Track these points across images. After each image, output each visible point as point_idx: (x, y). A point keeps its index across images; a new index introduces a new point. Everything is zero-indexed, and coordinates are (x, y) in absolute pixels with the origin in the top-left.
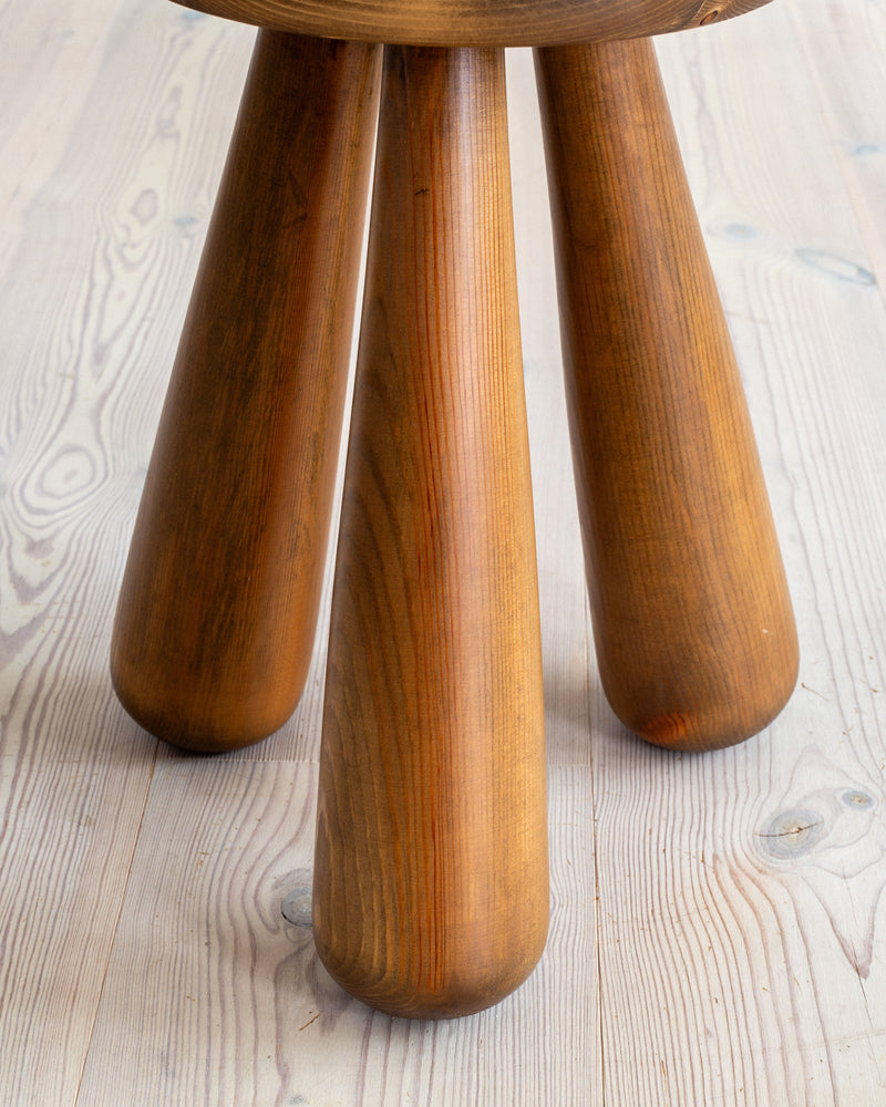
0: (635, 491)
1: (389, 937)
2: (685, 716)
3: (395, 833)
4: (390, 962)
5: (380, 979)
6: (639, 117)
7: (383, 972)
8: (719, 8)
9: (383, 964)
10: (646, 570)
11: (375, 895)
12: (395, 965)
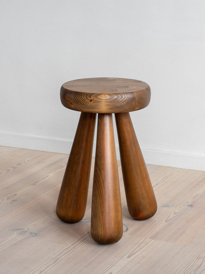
0: (131, 177)
1: (102, 230)
2: (141, 212)
3: (103, 215)
4: (102, 233)
5: (101, 236)
6: (129, 126)
7: (101, 235)
8: (137, 109)
9: (101, 234)
10: (134, 189)
11: (100, 224)
12: (103, 234)
